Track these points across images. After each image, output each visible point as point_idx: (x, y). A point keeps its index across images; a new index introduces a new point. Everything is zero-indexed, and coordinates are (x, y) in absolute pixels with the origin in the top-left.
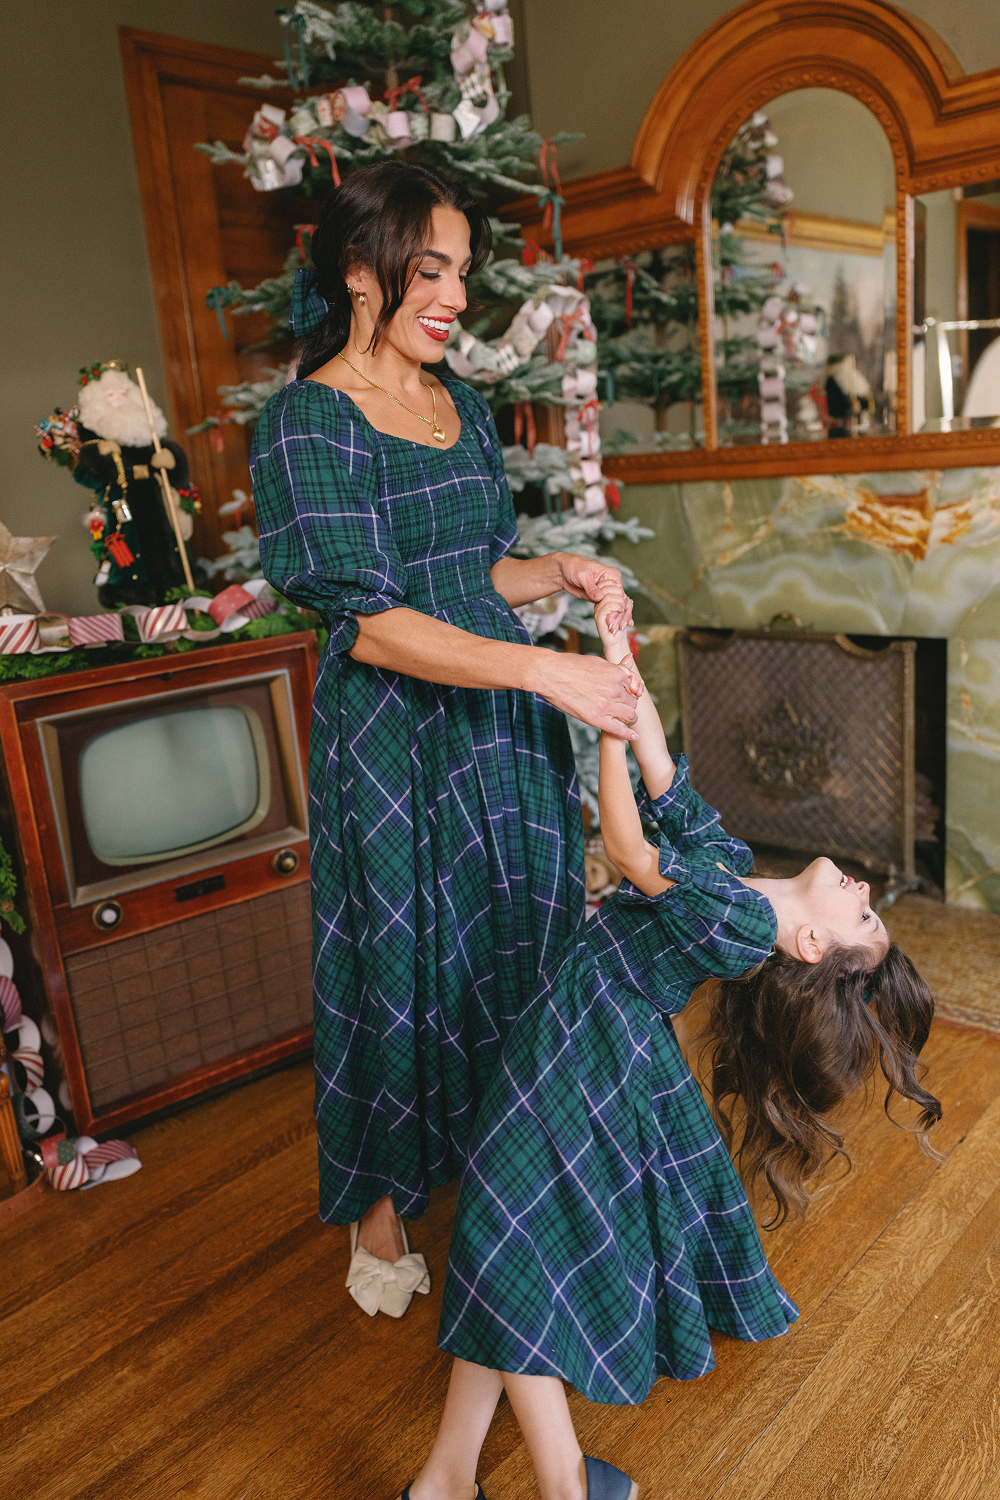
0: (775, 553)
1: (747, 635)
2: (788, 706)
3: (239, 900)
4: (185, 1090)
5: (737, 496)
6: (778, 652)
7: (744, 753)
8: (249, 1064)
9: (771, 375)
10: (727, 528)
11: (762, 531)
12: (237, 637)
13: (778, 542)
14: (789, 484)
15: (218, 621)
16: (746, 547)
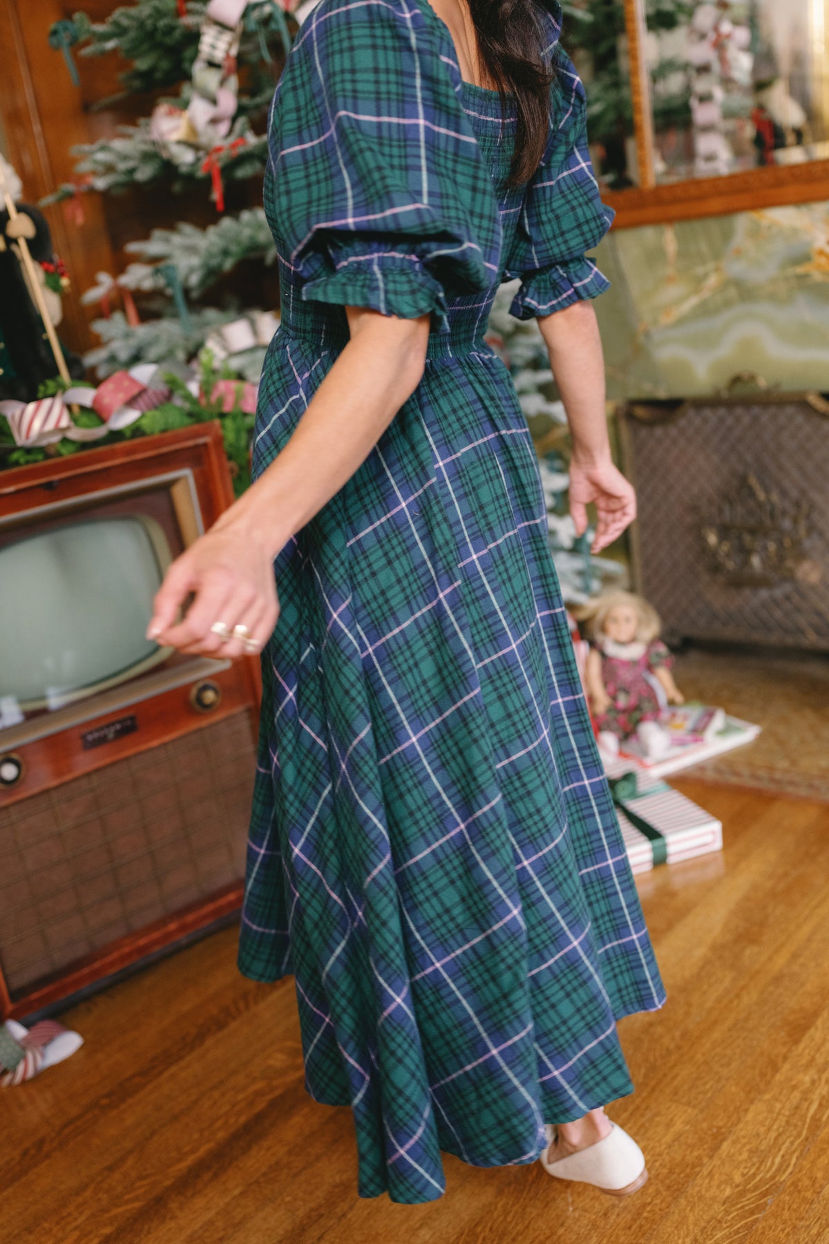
0: (727, 304)
1: (700, 403)
2: (753, 481)
3: (155, 743)
4: (112, 964)
5: (681, 239)
6: (738, 420)
7: (702, 539)
8: (183, 928)
9: (705, 98)
10: (670, 280)
11: (713, 280)
12: (128, 433)
13: (732, 292)
14: (742, 222)
15: (104, 416)
16: (693, 301)
